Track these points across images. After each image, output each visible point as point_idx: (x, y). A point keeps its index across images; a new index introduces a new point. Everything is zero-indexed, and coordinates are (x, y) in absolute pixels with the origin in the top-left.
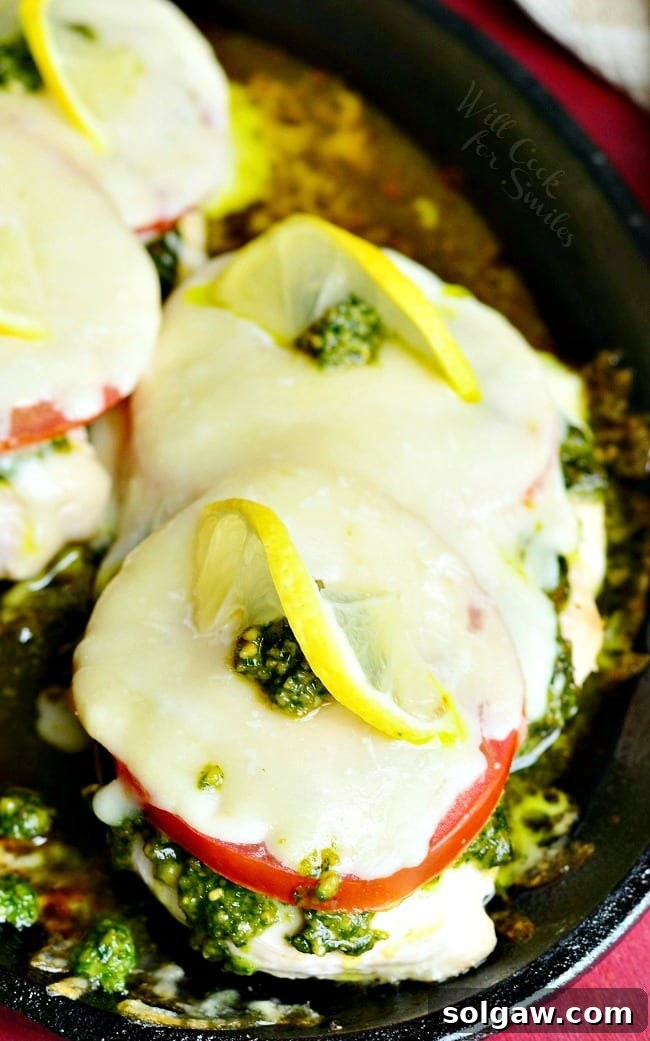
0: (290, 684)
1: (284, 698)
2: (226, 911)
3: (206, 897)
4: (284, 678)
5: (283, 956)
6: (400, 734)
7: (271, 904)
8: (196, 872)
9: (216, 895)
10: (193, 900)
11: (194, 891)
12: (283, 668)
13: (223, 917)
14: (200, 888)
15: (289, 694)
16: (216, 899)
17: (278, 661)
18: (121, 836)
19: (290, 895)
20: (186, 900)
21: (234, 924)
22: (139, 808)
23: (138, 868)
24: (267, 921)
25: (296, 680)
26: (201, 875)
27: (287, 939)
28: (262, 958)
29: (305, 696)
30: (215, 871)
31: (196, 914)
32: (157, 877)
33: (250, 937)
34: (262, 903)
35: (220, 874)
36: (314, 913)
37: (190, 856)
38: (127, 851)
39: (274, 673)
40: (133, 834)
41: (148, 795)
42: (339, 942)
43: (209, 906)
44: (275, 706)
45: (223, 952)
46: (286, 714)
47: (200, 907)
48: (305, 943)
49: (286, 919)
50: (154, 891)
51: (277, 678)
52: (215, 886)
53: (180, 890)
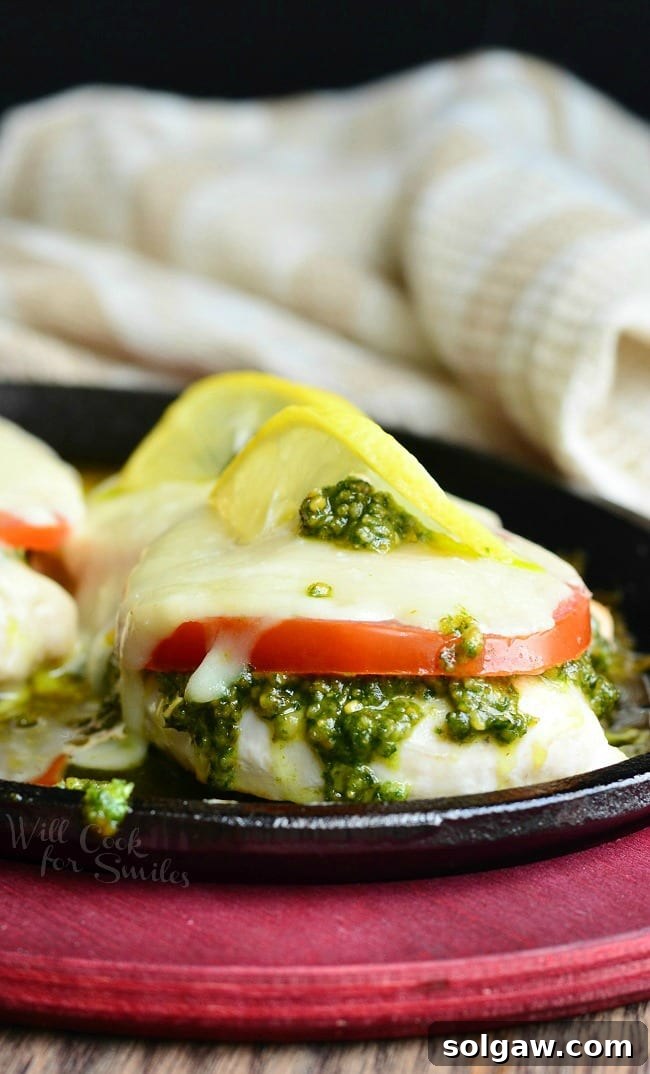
0: (367, 518)
1: (365, 534)
2: (368, 717)
3: (343, 712)
4: (360, 518)
5: (437, 758)
6: (487, 550)
7: (412, 703)
8: (325, 694)
9: (354, 707)
10: (331, 721)
11: (326, 713)
12: (358, 508)
13: (367, 722)
14: (333, 707)
15: (370, 526)
16: (353, 710)
17: (349, 503)
18: (226, 713)
19: (439, 662)
20: (321, 723)
21: (382, 725)
22: (245, 663)
23: (249, 752)
24: (415, 716)
25: (372, 514)
26: (329, 695)
27: (439, 731)
28: (413, 773)
29: (384, 530)
30: (346, 674)
31: (334, 737)
32: (278, 736)
33: (400, 739)
34: (403, 704)
35: (354, 674)
36: (462, 687)
37: (313, 678)
38: (232, 739)
39: (349, 517)
40: (239, 708)
41: (259, 619)
42: (496, 713)
43: (349, 718)
44: (357, 546)
45: (371, 781)
46: (372, 550)
47: (340, 723)
48: (462, 714)
49: (433, 712)
50: (272, 768)
51: (354, 520)
52: (348, 700)
53: (310, 723)
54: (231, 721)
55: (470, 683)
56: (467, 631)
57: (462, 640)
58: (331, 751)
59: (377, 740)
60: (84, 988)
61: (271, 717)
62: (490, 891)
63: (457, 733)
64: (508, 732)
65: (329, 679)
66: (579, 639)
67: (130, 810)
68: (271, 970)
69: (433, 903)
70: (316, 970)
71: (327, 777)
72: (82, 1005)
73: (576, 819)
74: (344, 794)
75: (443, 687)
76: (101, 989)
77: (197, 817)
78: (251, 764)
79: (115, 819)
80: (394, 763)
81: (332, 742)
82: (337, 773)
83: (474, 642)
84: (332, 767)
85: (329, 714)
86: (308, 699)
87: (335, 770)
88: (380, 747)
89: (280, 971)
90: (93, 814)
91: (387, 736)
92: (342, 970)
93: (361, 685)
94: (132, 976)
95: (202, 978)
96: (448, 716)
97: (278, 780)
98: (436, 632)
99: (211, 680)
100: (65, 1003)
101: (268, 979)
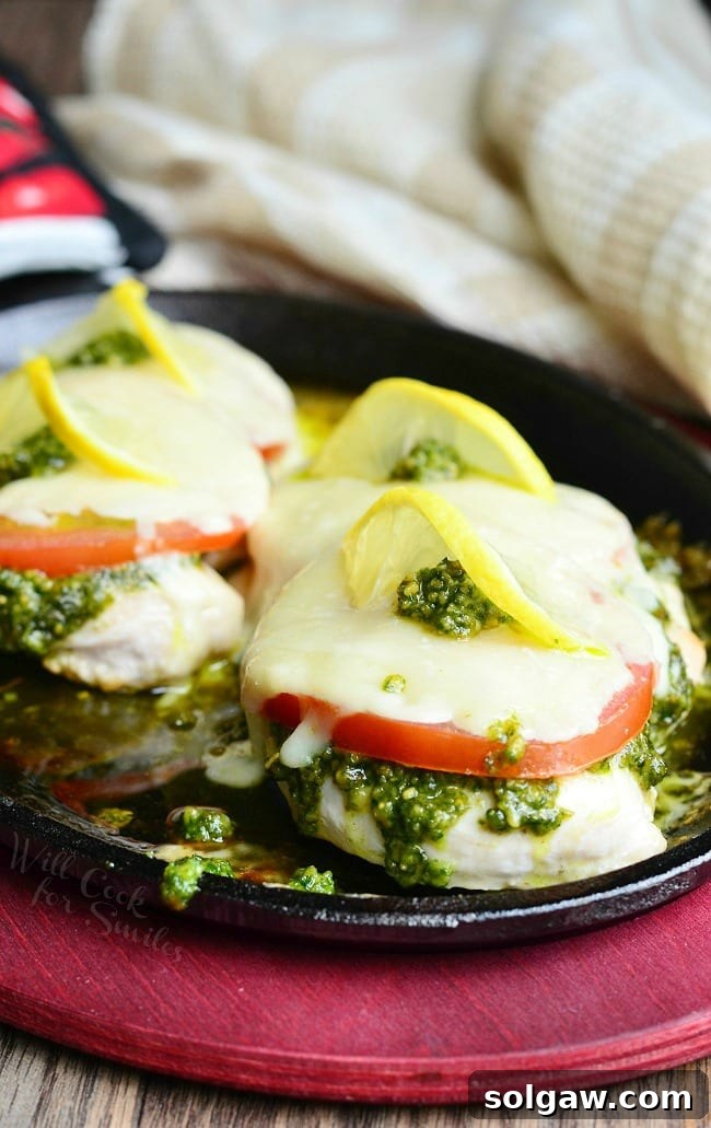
0: (451, 608)
1: (448, 622)
2: (421, 805)
3: (401, 798)
4: (446, 606)
5: (478, 845)
6: (556, 641)
7: (462, 794)
8: (388, 779)
9: (410, 793)
10: (390, 804)
11: (387, 796)
12: (445, 596)
13: (419, 810)
14: (394, 793)
15: (453, 615)
16: (410, 797)
17: (438, 591)
18: (311, 779)
19: (482, 765)
20: (381, 805)
21: (431, 813)
22: (327, 738)
23: (328, 813)
24: (462, 808)
25: (457, 604)
26: (392, 780)
27: (481, 822)
28: (458, 855)
29: (467, 618)
30: (407, 765)
31: (392, 819)
32: (349, 806)
33: (446, 827)
34: (453, 795)
35: (413, 766)
36: (504, 786)
37: (381, 762)
38: (316, 800)
39: (437, 603)
40: (322, 775)
41: (338, 708)
42: (530, 812)
43: (405, 804)
44: (440, 633)
45: (421, 858)
46: (452, 637)
47: (397, 808)
48: (499, 813)
49: (477, 804)
50: (345, 831)
51: (441, 606)
52: (408, 787)
53: (374, 802)
54: (315, 786)
55: (510, 784)
56: (512, 738)
57: (506, 746)
58: (389, 829)
59: (426, 828)
60: (142, 1048)
61: (347, 789)
62: (505, 974)
63: (495, 825)
64: (542, 827)
65: (394, 766)
66: (627, 730)
67: (199, 890)
68: (291, 1054)
69: (452, 985)
70: (328, 1058)
71: (387, 846)
72: (140, 1060)
73: (584, 919)
74: (398, 864)
75: (489, 784)
76: (154, 1051)
77: (252, 903)
78: (331, 823)
79: (184, 898)
80: (441, 845)
81: (389, 824)
82: (395, 846)
83: (516, 750)
84: (391, 841)
85: (390, 798)
86: (374, 780)
87: (394, 842)
88: (429, 833)
89: (298, 1055)
90: (166, 892)
91: (433, 826)
92: (351, 1059)
93: (419, 776)
94: (179, 1045)
95: (234, 1053)
96: (489, 811)
97: (351, 841)
98: (483, 738)
99: (299, 749)
100: (127, 1056)
101: (289, 1061)
